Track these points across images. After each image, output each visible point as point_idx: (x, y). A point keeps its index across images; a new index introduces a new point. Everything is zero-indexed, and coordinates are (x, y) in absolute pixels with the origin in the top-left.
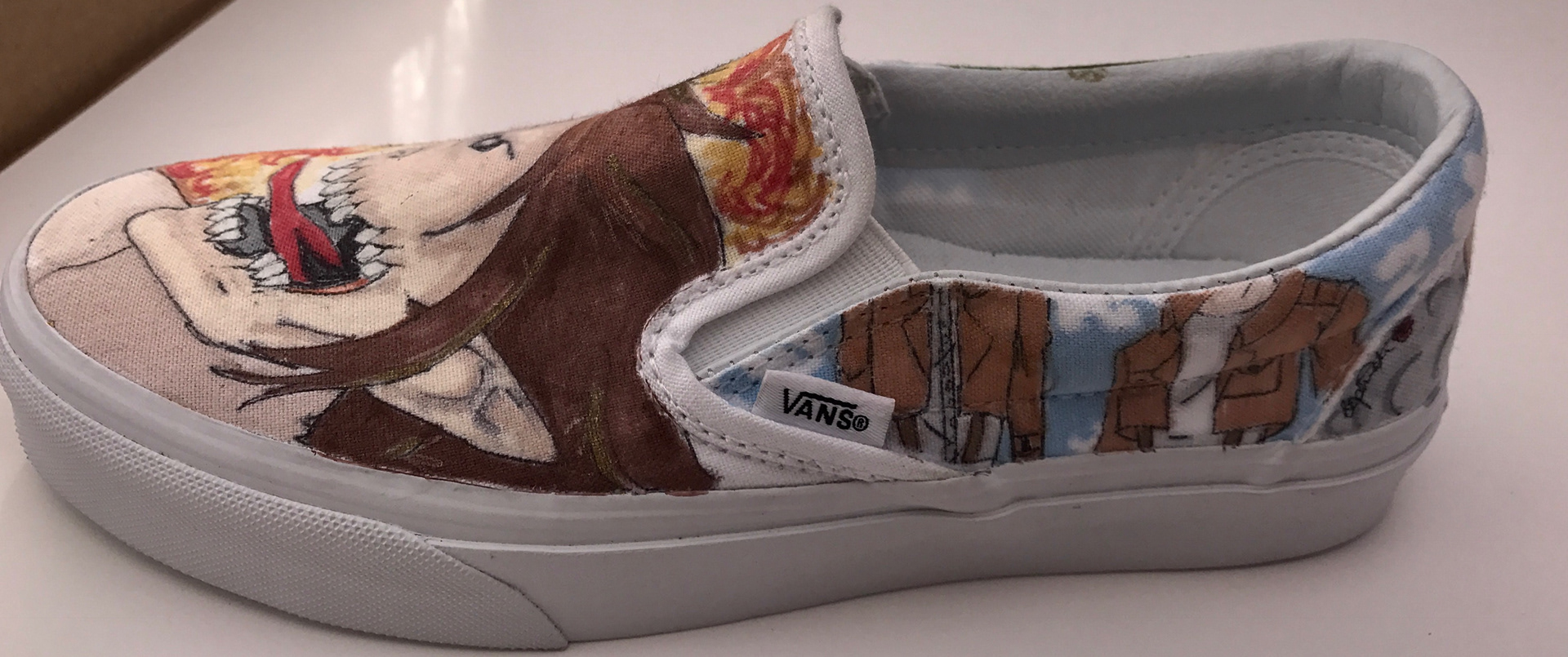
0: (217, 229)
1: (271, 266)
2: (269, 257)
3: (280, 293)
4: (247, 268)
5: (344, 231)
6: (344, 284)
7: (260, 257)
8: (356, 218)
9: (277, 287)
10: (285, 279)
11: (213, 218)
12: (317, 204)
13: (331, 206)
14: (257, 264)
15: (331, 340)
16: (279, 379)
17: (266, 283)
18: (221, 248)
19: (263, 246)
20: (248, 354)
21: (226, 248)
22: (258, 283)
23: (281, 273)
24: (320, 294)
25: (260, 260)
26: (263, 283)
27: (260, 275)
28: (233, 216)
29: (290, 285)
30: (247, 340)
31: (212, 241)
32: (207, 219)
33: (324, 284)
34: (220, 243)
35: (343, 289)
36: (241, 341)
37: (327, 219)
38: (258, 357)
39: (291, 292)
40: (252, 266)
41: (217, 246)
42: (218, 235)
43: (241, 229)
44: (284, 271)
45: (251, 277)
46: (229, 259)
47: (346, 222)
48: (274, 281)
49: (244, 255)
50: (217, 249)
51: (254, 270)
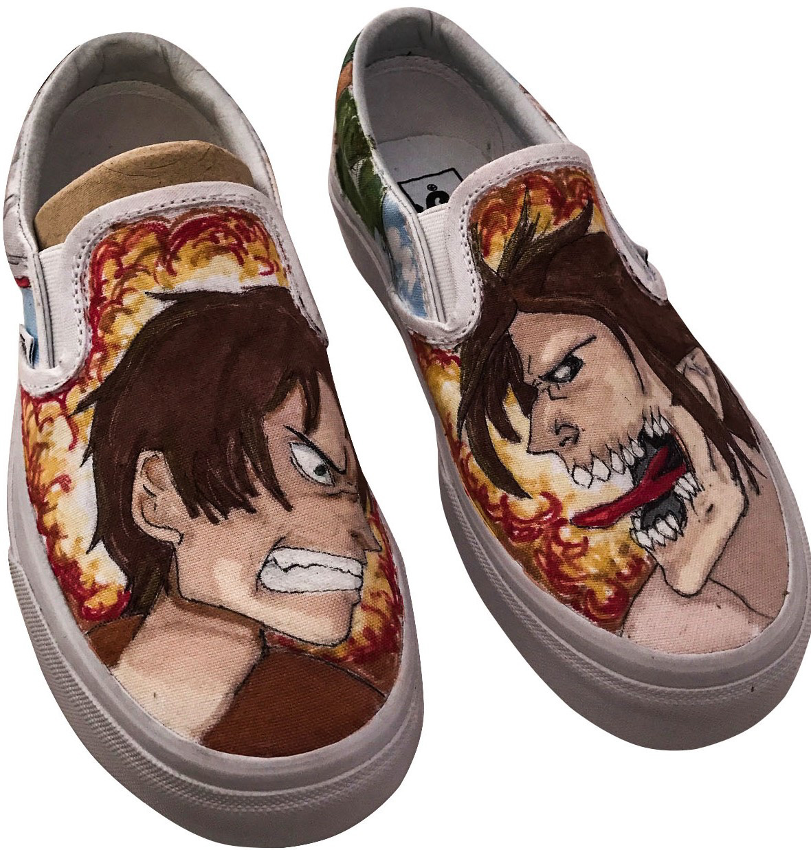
0: (670, 533)
1: (684, 486)
2: (678, 490)
3: (698, 473)
4: (691, 500)
5: (649, 446)
6: (678, 441)
7: (680, 496)
8: (639, 440)
9: (695, 478)
10: (688, 475)
11: (662, 542)
12: (632, 472)
13: (633, 460)
14: (687, 496)
15: (710, 441)
16: (742, 462)
17: (695, 484)
18: (684, 522)
19: (672, 497)
20: (740, 479)
21: (682, 518)
22: (697, 490)
23: (686, 479)
24: (688, 453)
25: (682, 494)
26: (696, 487)
27: (691, 489)
28: (656, 529)
29: (690, 471)
30: (733, 482)
31: (682, 531)
32: (665, 545)
33: (682, 453)
34: (680, 525)
35: (680, 442)
36: (736, 485)
37: (642, 459)
38: (739, 474)
39: (694, 469)
40: (688, 497)
41: (683, 525)
42: (675, 530)
43: (664, 518)
44: (684, 477)
45: (695, 495)
46: (690, 513)
47: (642, 446)
48: (692, 482)
49: (683, 506)
50: (686, 525)
51: (690, 495)
